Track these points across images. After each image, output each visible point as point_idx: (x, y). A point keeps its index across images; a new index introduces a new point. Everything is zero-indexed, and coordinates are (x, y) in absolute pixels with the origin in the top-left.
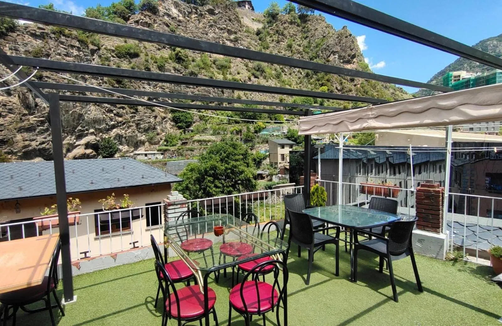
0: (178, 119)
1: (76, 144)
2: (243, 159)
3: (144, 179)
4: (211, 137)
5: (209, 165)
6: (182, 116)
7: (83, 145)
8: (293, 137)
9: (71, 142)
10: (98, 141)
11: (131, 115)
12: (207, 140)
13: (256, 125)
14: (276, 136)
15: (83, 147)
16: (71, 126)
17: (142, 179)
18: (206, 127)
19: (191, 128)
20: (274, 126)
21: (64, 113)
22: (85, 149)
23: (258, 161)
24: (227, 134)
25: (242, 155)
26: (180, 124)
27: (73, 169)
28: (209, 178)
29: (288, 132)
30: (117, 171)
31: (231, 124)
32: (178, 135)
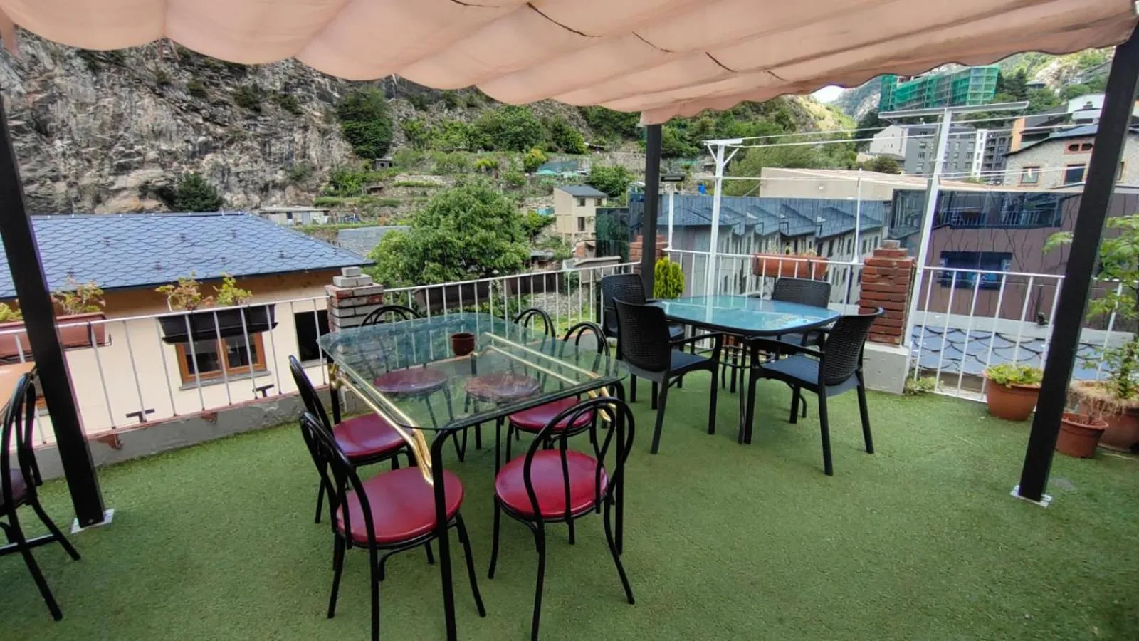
0: (358, 134)
1: (115, 187)
2: (500, 226)
3: (285, 260)
4: (433, 178)
5: (431, 237)
6: (366, 129)
7: (133, 189)
8: (603, 183)
9: (102, 181)
10: (172, 181)
11: (245, 122)
12: (425, 183)
13: (527, 155)
14: (569, 179)
15: (136, 194)
16: (96, 142)
17: (280, 260)
18: (421, 156)
19: (389, 158)
20: (564, 159)
21: (74, 110)
22: (142, 197)
23: (534, 231)
24: (467, 173)
25: (501, 215)
26: (362, 148)
27: (107, 235)
28: (431, 265)
29: (592, 172)
30: (219, 242)
31: (476, 152)
32: (360, 172)
